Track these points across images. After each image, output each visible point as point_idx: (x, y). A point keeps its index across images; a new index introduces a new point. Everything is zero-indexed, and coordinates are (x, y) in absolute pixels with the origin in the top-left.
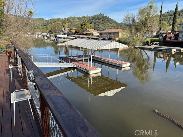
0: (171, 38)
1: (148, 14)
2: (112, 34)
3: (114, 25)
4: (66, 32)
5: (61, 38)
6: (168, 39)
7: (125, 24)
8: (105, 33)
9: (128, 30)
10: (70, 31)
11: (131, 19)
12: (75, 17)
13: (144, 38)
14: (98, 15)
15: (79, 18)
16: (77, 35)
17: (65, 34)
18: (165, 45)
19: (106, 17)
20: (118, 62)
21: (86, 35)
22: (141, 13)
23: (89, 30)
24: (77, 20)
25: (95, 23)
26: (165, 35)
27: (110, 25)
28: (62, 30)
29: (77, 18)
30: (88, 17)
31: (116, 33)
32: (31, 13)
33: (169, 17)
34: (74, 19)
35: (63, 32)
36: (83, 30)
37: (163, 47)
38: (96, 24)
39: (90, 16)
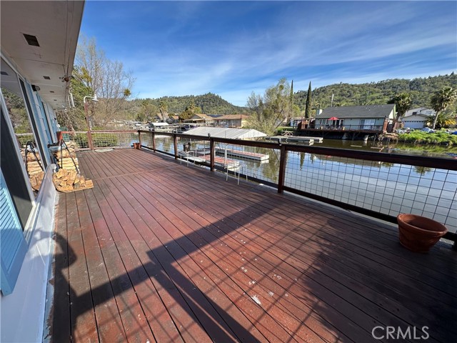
0: (306, 126)
1: (278, 96)
2: (232, 121)
3: (230, 109)
4: (165, 119)
5: (160, 127)
6: (303, 128)
7: (250, 109)
8: (222, 120)
9: (254, 116)
10: (171, 118)
11: (258, 102)
12: (173, 98)
13: (275, 127)
14: (206, 95)
15: (179, 99)
16: (182, 122)
17: (162, 121)
18: (300, 135)
19: (217, 97)
20: (255, 155)
21: (195, 122)
22: (270, 93)
23: (200, 115)
24: (176, 101)
25: (202, 106)
26: (299, 122)
27: (224, 109)
28: (157, 115)
29: (176, 98)
30: (192, 97)
31: (238, 119)
32: (127, 93)
33: (299, 99)
34: (172, 99)
35: (159, 118)
36: (189, 116)
37: (299, 137)
38: (205, 108)
39: (195, 96)
